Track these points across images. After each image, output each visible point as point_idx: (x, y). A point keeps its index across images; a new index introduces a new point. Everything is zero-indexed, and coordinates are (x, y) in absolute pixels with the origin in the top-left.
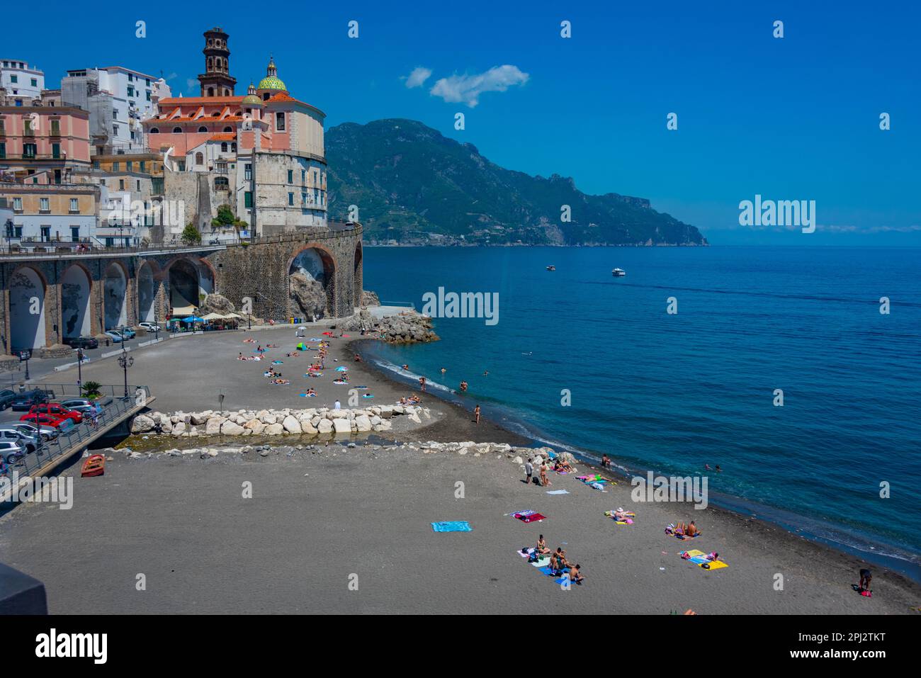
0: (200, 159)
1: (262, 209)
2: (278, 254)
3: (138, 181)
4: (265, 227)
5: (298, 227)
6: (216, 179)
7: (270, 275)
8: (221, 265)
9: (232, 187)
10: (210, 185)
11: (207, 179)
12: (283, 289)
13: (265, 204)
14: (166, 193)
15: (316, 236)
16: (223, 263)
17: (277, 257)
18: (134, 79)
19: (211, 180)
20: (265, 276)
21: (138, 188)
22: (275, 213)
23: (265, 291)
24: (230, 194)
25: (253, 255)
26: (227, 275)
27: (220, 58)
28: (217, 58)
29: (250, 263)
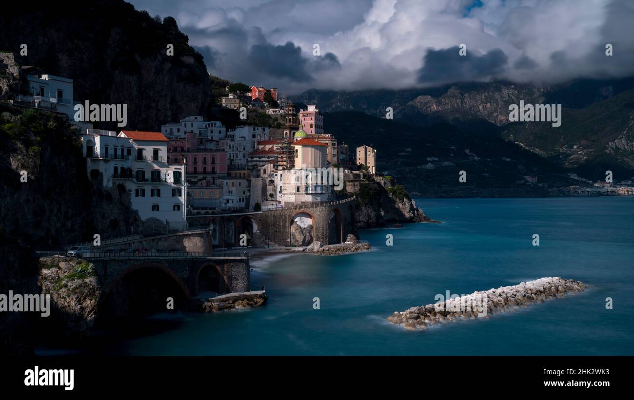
0: (265, 171)
1: (284, 194)
2: (285, 215)
3: (240, 183)
4: (285, 202)
5: (302, 202)
6: (270, 180)
7: (282, 224)
8: (260, 220)
9: (275, 185)
10: (267, 184)
11: (266, 181)
12: (288, 231)
13: (286, 192)
14: (252, 187)
15: (304, 207)
16: (261, 219)
17: (285, 217)
18: (256, 128)
19: (267, 181)
20: (279, 225)
21: (240, 186)
22: (290, 196)
23: (280, 232)
24: (275, 187)
25: (274, 215)
26: (263, 225)
27: (291, 117)
28: (289, 117)
29: (273, 219)
